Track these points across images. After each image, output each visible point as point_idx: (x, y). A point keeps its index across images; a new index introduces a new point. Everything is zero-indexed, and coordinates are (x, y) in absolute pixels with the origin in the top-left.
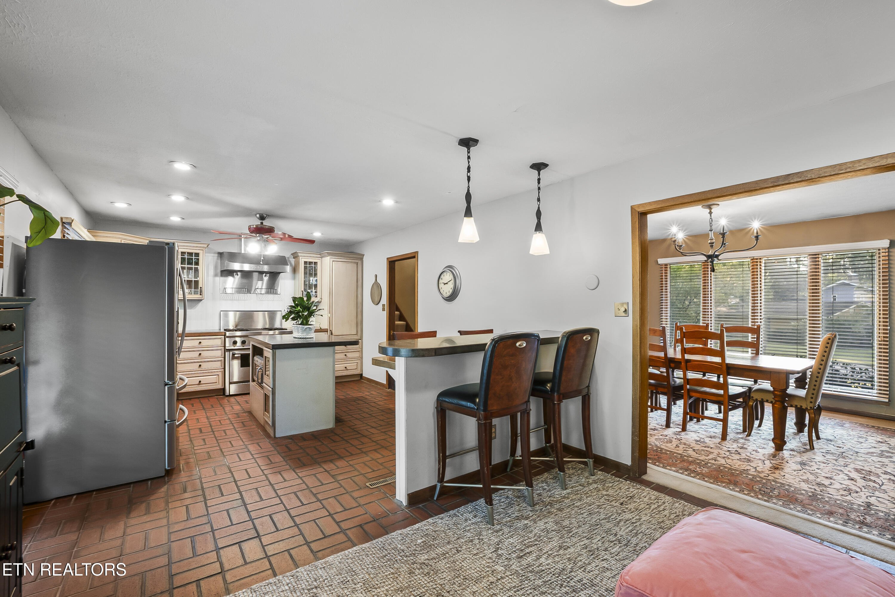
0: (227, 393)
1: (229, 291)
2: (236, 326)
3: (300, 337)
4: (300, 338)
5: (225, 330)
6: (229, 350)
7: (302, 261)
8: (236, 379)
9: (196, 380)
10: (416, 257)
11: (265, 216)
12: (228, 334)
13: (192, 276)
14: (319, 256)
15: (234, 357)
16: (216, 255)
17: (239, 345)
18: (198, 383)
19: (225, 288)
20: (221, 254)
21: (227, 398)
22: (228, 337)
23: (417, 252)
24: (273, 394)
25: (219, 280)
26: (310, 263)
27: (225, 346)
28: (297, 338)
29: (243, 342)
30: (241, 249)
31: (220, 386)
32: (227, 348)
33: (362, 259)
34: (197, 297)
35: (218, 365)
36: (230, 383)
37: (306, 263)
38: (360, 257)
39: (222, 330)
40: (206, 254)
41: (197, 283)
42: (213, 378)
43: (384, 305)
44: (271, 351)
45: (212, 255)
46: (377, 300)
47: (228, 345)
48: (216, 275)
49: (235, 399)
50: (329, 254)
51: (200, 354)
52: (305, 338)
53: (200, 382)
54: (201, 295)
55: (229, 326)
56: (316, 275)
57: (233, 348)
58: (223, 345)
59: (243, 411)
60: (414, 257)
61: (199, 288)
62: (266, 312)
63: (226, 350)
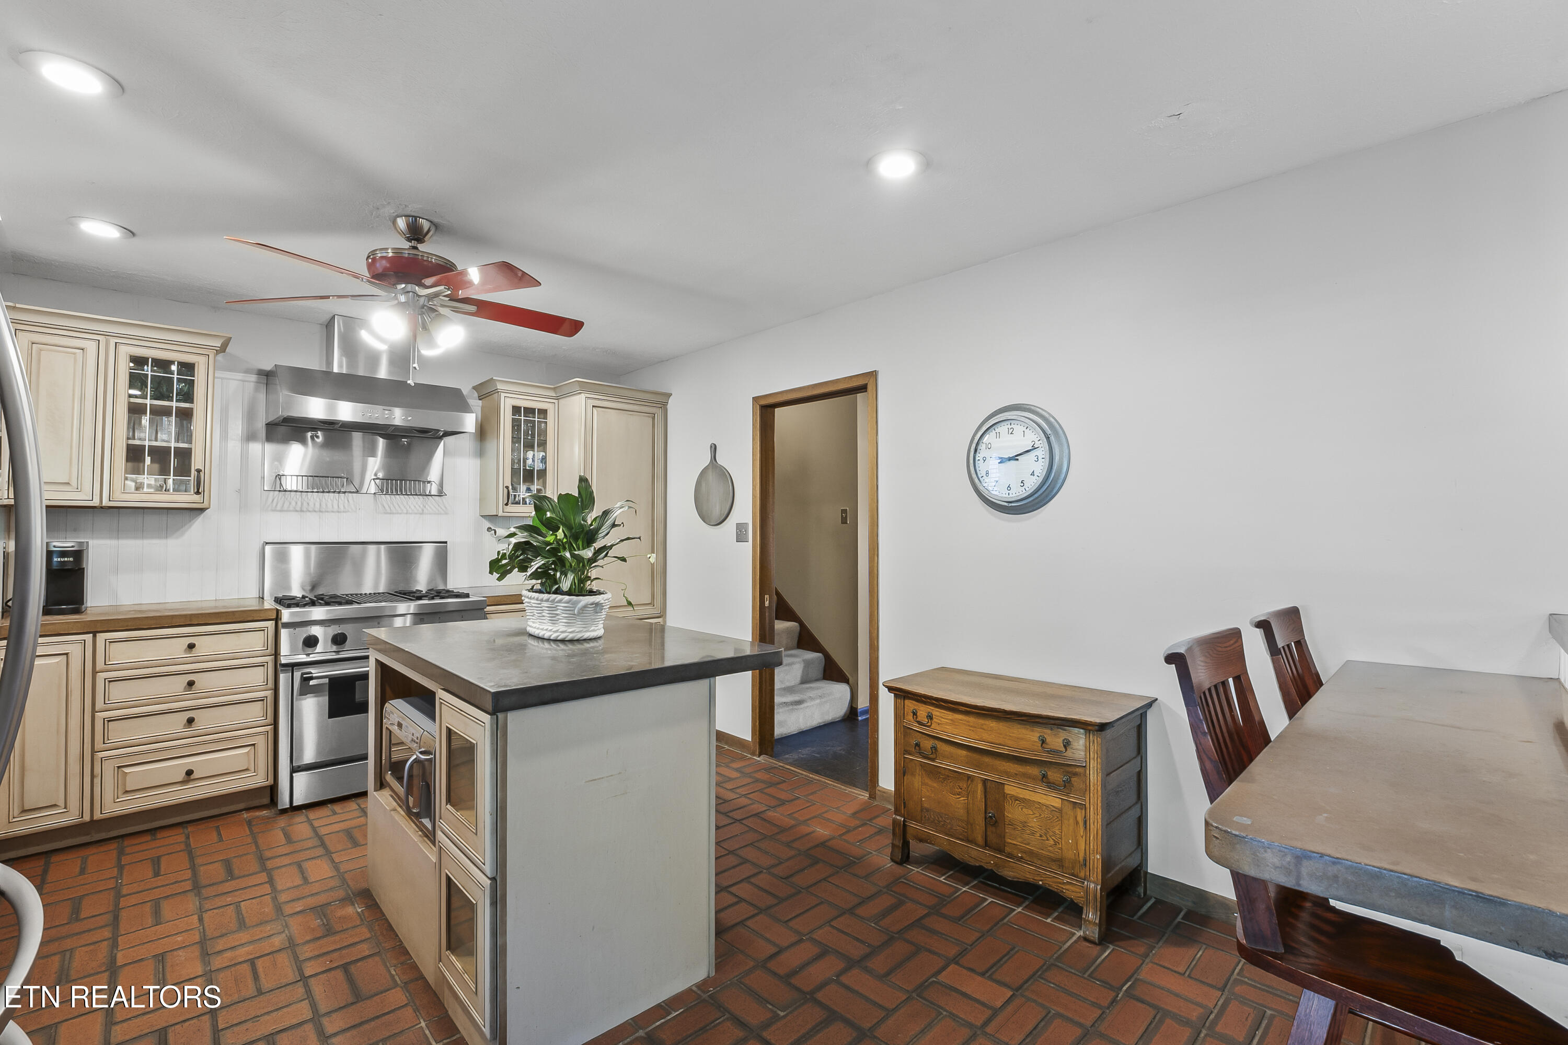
0: (284, 801)
1: (290, 483)
2: (314, 587)
3: (562, 636)
4: (563, 641)
5: (279, 601)
6: (293, 666)
7: (506, 405)
8: (309, 755)
9: (176, 768)
10: (869, 388)
11: (426, 225)
12: (287, 615)
13: (170, 433)
14: (552, 394)
15: (306, 687)
16: (253, 378)
17: (323, 650)
18: (181, 776)
19: (279, 477)
20: (267, 377)
21: (282, 821)
22: (287, 625)
23: (873, 375)
24: (494, 903)
25: (261, 451)
26: (529, 411)
27: (276, 654)
28: (549, 640)
29: (339, 640)
30: (329, 362)
31: (259, 779)
32: (284, 661)
33: (664, 406)
34: (187, 499)
35: (256, 713)
36: (294, 770)
37: (516, 410)
38: (661, 401)
39: (269, 604)
40: (218, 374)
41: (184, 456)
42: (236, 757)
43: (740, 528)
44: (486, 718)
45: (240, 376)
46: (717, 511)
47: (287, 654)
48: (250, 437)
49: (310, 822)
50: (584, 387)
51: (191, 684)
52: (578, 640)
53: (189, 773)
54: (198, 493)
55: (289, 588)
56: (543, 445)
57: (302, 658)
58: (271, 650)
59: (341, 894)
60: (863, 388)
61: (193, 472)
62: (383, 546)
63: (279, 667)
